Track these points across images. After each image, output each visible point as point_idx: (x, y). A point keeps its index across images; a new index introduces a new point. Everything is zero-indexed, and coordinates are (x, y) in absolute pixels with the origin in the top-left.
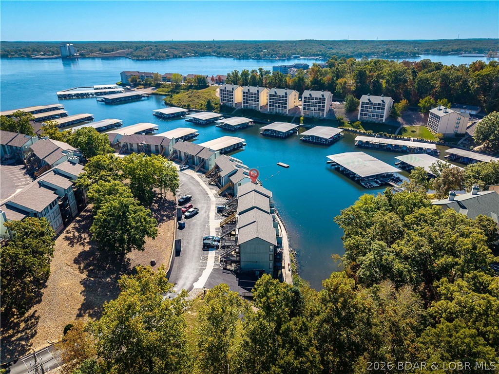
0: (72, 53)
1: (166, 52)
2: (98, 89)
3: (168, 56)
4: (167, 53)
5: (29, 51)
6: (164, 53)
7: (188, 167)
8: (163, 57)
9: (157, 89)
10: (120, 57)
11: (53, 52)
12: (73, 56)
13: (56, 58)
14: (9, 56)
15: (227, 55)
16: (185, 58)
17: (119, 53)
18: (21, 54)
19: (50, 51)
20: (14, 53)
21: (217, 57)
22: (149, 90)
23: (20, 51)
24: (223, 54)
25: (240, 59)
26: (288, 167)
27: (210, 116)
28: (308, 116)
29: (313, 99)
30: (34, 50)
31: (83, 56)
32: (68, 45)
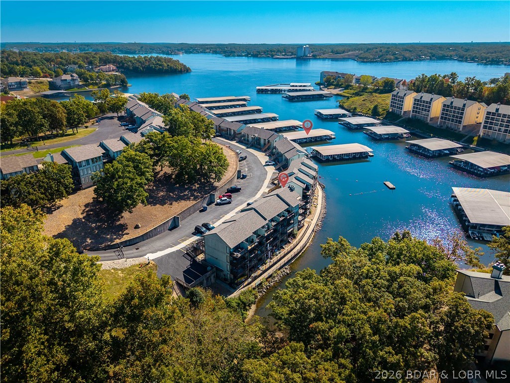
0: (306, 54)
1: (396, 54)
2: (293, 86)
3: (397, 58)
4: (396, 56)
5: (274, 51)
6: (393, 55)
7: (274, 164)
8: (390, 59)
9: (345, 91)
10: (349, 58)
11: (292, 53)
12: (307, 56)
13: (292, 58)
14: (259, 56)
15: (473, 60)
16: (417, 61)
17: (349, 55)
18: (268, 54)
19: (290, 52)
20: (263, 54)
21: (459, 61)
22: (336, 91)
23: (268, 51)
24: (467, 58)
25: (486, 64)
26: (394, 188)
27: (365, 121)
28: (488, 137)
29: (499, 115)
30: (278, 51)
31: (315, 57)
32: (305, 46)
